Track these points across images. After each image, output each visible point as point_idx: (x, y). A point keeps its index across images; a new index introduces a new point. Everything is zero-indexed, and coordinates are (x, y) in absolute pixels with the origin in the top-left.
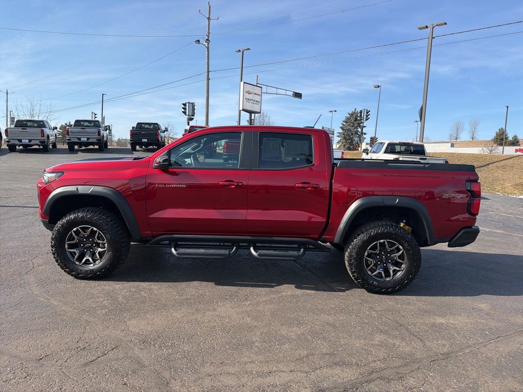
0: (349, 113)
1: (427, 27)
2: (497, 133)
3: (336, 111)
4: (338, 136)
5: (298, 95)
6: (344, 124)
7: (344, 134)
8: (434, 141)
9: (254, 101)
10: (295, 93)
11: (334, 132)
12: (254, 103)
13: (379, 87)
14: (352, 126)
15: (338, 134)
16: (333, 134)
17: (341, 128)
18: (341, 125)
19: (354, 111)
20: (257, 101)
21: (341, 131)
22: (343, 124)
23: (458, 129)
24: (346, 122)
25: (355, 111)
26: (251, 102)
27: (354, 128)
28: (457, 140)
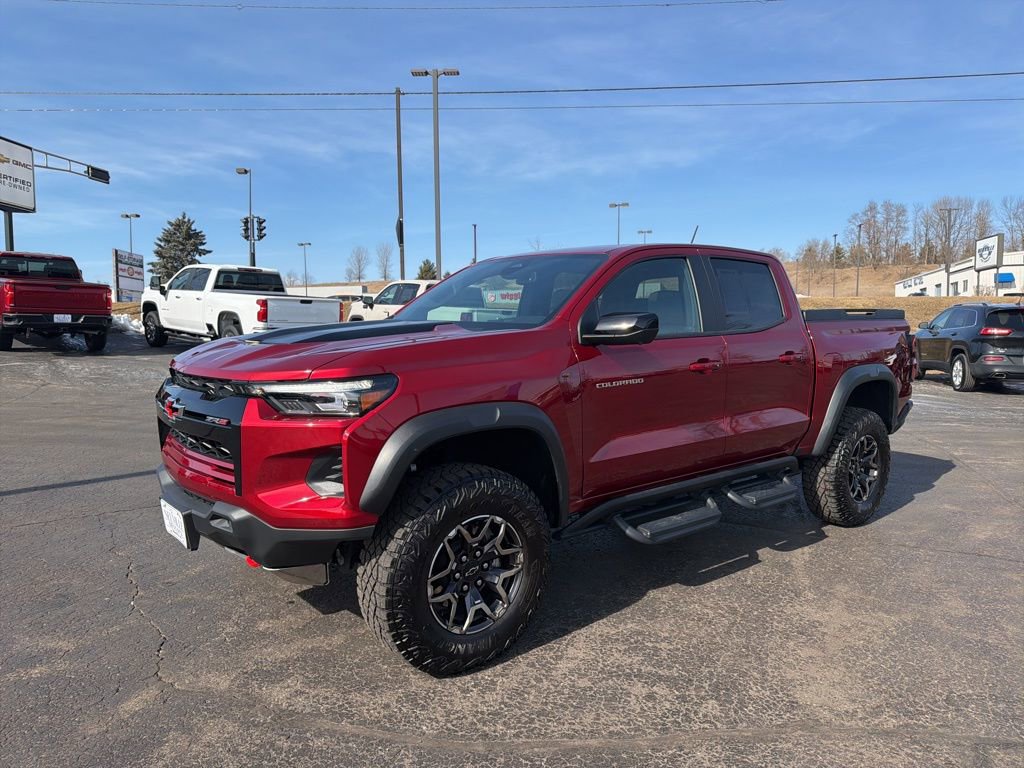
0: (170, 223)
1: (427, 73)
2: (421, 268)
3: (138, 216)
4: (151, 271)
5: (100, 175)
6: (162, 244)
7: (165, 267)
8: (321, 282)
9: (16, 180)
10: (93, 169)
11: (142, 261)
12: (15, 186)
13: (246, 172)
14: (181, 250)
15: (150, 267)
16: (142, 266)
17: (157, 253)
18: (156, 247)
19: (181, 218)
20: (23, 182)
21: (156, 259)
22: (160, 246)
23: (359, 261)
24: (168, 241)
25: (184, 218)
26: (7, 182)
27: (186, 253)
28: (362, 281)
